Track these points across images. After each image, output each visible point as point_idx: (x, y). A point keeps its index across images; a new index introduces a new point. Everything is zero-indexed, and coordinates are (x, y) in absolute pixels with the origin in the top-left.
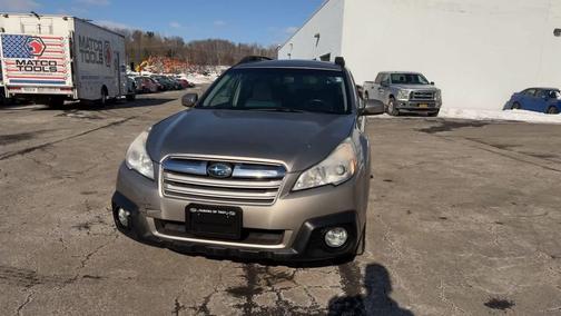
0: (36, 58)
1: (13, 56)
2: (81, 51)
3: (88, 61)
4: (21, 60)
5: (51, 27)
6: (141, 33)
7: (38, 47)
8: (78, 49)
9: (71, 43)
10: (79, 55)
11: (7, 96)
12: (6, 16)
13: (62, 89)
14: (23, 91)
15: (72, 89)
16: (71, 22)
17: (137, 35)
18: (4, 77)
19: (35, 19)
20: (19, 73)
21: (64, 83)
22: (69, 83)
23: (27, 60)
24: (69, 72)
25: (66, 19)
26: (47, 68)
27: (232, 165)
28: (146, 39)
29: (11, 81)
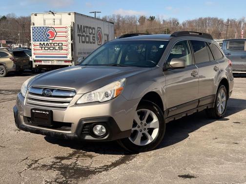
0: (51, 41)
1: (38, 41)
2: (79, 35)
3: (83, 42)
4: (42, 43)
5: (61, 20)
6: (145, 18)
7: (52, 34)
8: (76, 34)
9: (72, 30)
10: (77, 38)
11: (34, 66)
12: (36, 15)
13: (66, 61)
14: (43, 63)
15: (71, 61)
16: (73, 16)
17: (142, 19)
18: (33, 54)
19: (51, 15)
20: (41, 52)
21: (66, 57)
22: (69, 57)
23: (46, 43)
24: (70, 50)
25: (70, 14)
26: (57, 48)
27: (52, 90)
28: (149, 22)
29: (36, 57)
